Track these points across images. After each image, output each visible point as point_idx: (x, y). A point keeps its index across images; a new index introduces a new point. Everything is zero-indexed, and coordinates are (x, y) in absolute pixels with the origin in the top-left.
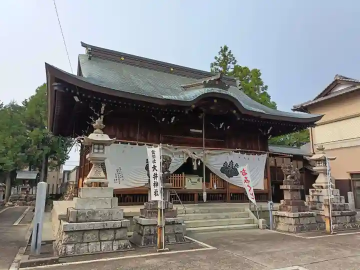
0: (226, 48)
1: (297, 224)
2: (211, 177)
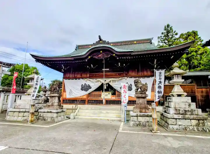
0: (168, 26)
1: (134, 121)
2: (116, 92)
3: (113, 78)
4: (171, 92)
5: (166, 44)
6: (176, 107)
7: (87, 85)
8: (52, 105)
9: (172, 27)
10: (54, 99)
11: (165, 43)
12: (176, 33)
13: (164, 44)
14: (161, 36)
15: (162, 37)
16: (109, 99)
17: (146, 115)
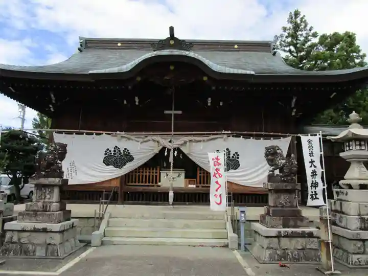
0: (297, 14)
1: (272, 248)
2: (198, 172)
3: (194, 135)
4: (344, 179)
5: (292, 55)
6: (362, 213)
7: (122, 152)
8: (45, 209)
9: (304, 16)
10: (48, 192)
11: (290, 51)
12: (313, 31)
13: (288, 54)
14: (282, 36)
15: (284, 39)
16: (183, 190)
17: (299, 233)
